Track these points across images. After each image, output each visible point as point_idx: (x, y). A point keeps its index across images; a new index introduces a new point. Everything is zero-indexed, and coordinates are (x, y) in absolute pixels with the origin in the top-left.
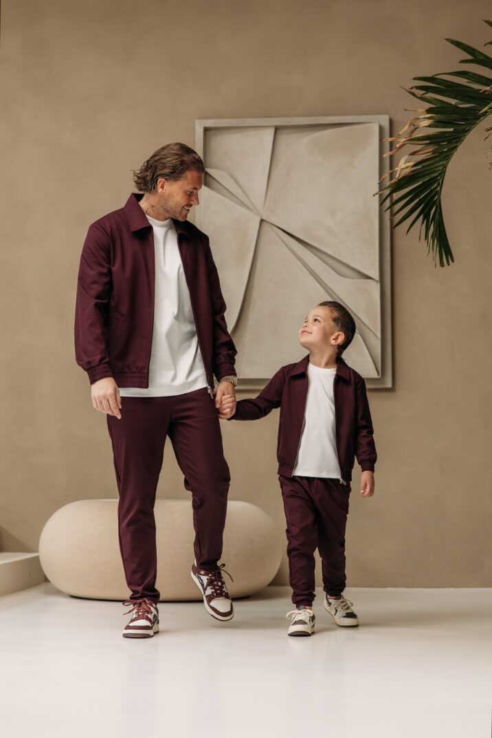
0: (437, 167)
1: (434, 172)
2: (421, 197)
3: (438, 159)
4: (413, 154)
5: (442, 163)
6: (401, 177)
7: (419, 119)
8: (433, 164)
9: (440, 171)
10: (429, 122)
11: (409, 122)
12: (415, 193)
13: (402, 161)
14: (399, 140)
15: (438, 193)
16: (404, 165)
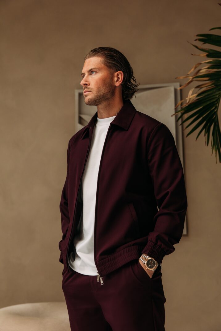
0: (214, 96)
1: (213, 99)
2: (204, 116)
3: (215, 90)
4: (198, 87)
5: (217, 93)
6: (190, 102)
7: (201, 64)
8: (211, 94)
9: (217, 98)
10: (208, 66)
11: (194, 66)
12: (200, 113)
13: (190, 92)
14: (188, 78)
15: (216, 113)
16: (191, 96)
